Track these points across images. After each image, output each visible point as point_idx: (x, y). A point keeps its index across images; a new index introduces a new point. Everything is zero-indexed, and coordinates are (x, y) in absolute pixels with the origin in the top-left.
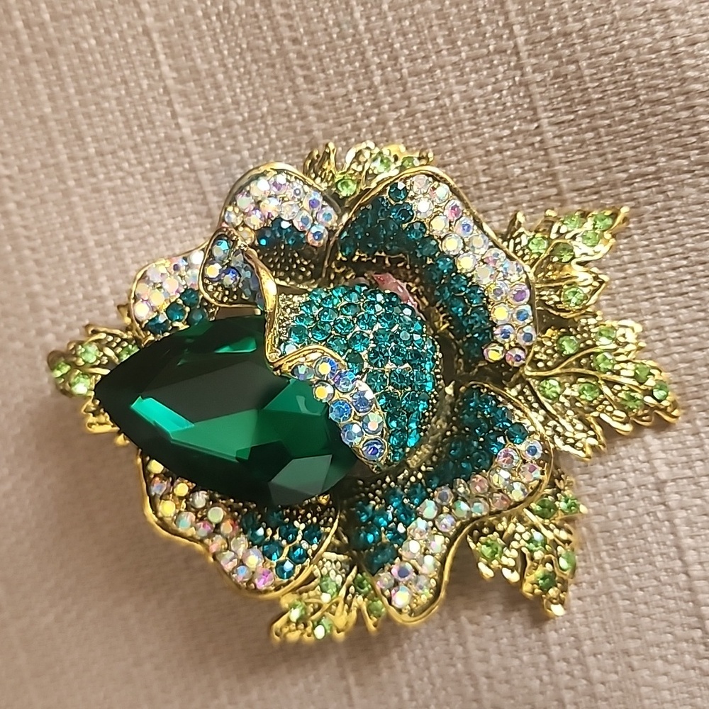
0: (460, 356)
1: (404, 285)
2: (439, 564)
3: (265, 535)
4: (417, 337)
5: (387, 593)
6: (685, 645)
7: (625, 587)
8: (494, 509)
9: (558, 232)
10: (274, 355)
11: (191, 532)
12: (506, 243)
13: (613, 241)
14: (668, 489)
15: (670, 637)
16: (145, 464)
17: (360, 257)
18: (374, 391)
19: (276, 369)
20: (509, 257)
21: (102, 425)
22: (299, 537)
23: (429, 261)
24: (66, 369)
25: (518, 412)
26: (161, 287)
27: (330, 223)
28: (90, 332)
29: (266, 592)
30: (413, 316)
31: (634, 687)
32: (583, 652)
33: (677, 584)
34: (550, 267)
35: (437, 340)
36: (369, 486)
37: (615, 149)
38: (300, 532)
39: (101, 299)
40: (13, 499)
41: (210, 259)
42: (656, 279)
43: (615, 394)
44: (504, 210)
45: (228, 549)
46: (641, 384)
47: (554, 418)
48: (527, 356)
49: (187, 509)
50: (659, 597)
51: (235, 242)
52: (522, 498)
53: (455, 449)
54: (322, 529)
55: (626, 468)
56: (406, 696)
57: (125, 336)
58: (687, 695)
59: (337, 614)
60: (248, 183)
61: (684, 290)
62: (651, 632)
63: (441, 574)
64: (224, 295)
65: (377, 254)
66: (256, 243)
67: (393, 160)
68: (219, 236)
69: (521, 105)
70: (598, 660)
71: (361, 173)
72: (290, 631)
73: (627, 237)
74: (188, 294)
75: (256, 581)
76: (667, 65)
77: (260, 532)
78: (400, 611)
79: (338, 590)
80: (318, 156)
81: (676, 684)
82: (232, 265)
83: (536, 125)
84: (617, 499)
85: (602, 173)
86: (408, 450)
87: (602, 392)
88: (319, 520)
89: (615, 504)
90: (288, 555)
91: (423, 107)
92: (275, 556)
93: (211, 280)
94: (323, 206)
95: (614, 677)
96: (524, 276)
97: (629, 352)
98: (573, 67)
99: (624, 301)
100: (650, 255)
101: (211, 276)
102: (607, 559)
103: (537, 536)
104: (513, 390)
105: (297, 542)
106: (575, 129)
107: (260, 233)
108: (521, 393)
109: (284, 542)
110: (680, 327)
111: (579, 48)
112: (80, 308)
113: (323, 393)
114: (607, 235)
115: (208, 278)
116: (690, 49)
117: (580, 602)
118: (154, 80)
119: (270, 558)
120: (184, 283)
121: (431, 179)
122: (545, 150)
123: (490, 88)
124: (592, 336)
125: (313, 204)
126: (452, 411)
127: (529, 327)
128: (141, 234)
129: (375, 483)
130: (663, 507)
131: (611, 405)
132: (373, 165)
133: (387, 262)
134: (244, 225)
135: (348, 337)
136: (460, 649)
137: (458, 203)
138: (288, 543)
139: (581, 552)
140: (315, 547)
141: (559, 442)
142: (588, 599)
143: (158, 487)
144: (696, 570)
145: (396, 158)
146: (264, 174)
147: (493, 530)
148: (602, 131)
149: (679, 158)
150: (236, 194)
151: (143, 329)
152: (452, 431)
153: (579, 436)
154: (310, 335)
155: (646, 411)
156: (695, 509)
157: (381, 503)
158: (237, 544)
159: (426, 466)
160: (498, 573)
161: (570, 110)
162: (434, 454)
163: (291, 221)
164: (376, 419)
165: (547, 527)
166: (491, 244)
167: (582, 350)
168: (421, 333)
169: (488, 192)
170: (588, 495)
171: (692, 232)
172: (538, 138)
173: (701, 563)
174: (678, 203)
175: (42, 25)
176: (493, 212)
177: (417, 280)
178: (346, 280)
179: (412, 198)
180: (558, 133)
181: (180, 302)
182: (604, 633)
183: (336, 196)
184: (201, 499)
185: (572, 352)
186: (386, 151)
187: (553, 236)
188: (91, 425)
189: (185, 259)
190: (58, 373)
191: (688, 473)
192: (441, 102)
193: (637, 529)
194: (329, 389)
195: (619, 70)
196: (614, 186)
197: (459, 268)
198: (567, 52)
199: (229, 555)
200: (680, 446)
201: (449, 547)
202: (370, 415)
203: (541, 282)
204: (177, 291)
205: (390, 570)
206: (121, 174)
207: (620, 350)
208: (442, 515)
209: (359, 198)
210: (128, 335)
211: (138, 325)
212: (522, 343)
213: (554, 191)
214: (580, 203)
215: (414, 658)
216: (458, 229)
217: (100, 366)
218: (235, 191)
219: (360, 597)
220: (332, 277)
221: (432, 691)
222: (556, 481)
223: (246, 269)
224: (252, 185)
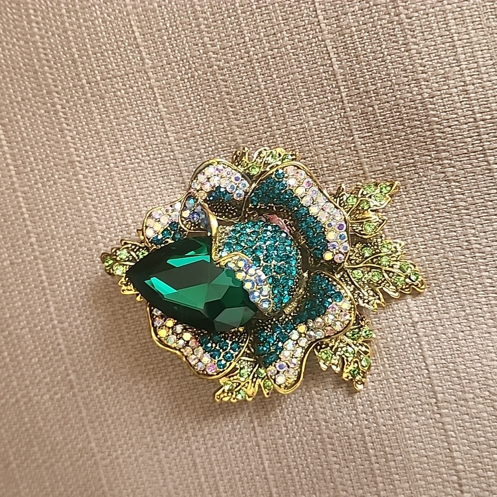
0: (312, 257)
1: (283, 221)
2: (299, 363)
3: (212, 347)
4: (288, 248)
5: (273, 377)
6: (427, 406)
7: (396, 376)
8: (327, 335)
9: (362, 194)
10: (216, 257)
11: (174, 345)
12: (335, 200)
13: (390, 199)
14: (419, 327)
15: (419, 402)
16: (151, 311)
17: (261, 206)
18: (266, 275)
19: (217, 264)
20: (336, 207)
21: (129, 290)
22: (229, 348)
23: (296, 209)
24: (111, 262)
25: (338, 286)
26: (159, 221)
27: (245, 188)
28: (123, 244)
29: (212, 375)
30: (287, 237)
31: (401, 428)
32: (374, 409)
33: (423, 375)
34: (358, 212)
35: (299, 249)
36: (265, 323)
37: (393, 151)
38: (229, 345)
39: (128, 226)
40: (81, 329)
41: (185, 208)
42: (413, 218)
43: (391, 278)
44: (336, 181)
45: (193, 354)
46: (404, 272)
47: (359, 289)
48: (345, 257)
49: (173, 334)
50: (413, 382)
51: (197, 199)
52: (341, 329)
53: (308, 304)
54: (240, 344)
55: (398, 315)
56: (284, 432)
57: (141, 246)
58: (428, 433)
59: (248, 388)
60: (204, 168)
61: (428, 223)
62: (409, 400)
63: (301, 368)
64: (191, 226)
65: (269, 204)
66: (208, 199)
67: (278, 156)
68: (189, 197)
69: (344, 128)
70: (382, 414)
71: (261, 162)
72: (224, 397)
73: (399, 196)
74: (173, 224)
75: (207, 370)
76: (419, 108)
77: (209, 345)
78: (280, 386)
79: (249, 376)
80: (240, 154)
81: (422, 427)
82: (195, 211)
83: (352, 138)
84: (392, 331)
85: (386, 163)
86: (283, 305)
87: (384, 276)
88: (239, 340)
89: (391, 334)
90: (223, 357)
91: (294, 128)
92: (217, 357)
93: (185, 218)
94: (242, 180)
95: (391, 422)
96: (343, 217)
97: (399, 256)
98: (371, 109)
99: (397, 229)
100: (411, 205)
101: (185, 216)
102: (387, 362)
103: (350, 350)
104: (339, 275)
105: (228, 350)
106: (372, 140)
107: (210, 194)
108: (342, 276)
109: (221, 351)
110: (426, 243)
111: (374, 98)
112: (116, 230)
113: (240, 276)
114: (387, 196)
115: (183, 217)
116: (431, 100)
117: (373, 384)
118: (155, 112)
119: (215, 358)
120: (171, 218)
121: (296, 168)
122: (356, 151)
123: (328, 119)
124: (380, 247)
125: (237, 179)
126: (307, 285)
127: (346, 243)
128: (148, 192)
129: (268, 322)
130: (416, 336)
131: (388, 283)
132: (267, 159)
133: (274, 209)
134: (202, 190)
135: (253, 248)
136: (311, 407)
137: (310, 180)
138: (224, 350)
139: (374, 358)
140: (237, 353)
141: (361, 302)
142: (377, 382)
143: (158, 322)
144: (432, 368)
145: (280, 155)
146: (211, 164)
147: (327, 345)
148: (386, 142)
149: (426, 155)
150: (198, 174)
151: (150, 242)
152: (307, 295)
153: (371, 298)
154: (234, 247)
155: (407, 286)
156: (433, 337)
157: (270, 332)
158: (198, 351)
159: (294, 313)
160: (329, 368)
161: (369, 130)
162: (298, 307)
163: (225, 188)
164: (266, 289)
165: (355, 345)
166: (327, 200)
167: (374, 254)
168: (290, 246)
169: (327, 172)
170: (378, 329)
171: (433, 194)
172: (353, 145)
173: (435, 365)
174: (425, 179)
175: (97, 83)
176: (330, 182)
177: (290, 218)
178: (254, 217)
179: (286, 178)
180: (363, 142)
181: (169, 229)
182: (385, 400)
183: (248, 174)
184: (179, 328)
185: (369, 255)
186: (274, 152)
187: (359, 196)
188: (123, 291)
189: (171, 206)
190: (107, 264)
191: (430, 318)
192: (303, 125)
193: (403, 347)
194: (243, 274)
195: (395, 110)
196: (392, 170)
197: (310, 212)
198: (368, 101)
199: (193, 357)
200: (426, 304)
201: (305, 354)
202: (264, 287)
203: (353, 220)
204: (168, 223)
205: (275, 366)
206: (138, 161)
207: (393, 255)
208: (301, 338)
209: (260, 175)
210: (142, 245)
211: (147, 240)
212: (343, 251)
213: (362, 172)
214: (374, 178)
215: (288, 412)
216: (310, 193)
217: (129, 260)
218: (197, 172)
219: (260, 380)
220: (246, 216)
221: (297, 429)
222: (360, 321)
223: (202, 213)
224: (206, 169)
